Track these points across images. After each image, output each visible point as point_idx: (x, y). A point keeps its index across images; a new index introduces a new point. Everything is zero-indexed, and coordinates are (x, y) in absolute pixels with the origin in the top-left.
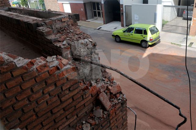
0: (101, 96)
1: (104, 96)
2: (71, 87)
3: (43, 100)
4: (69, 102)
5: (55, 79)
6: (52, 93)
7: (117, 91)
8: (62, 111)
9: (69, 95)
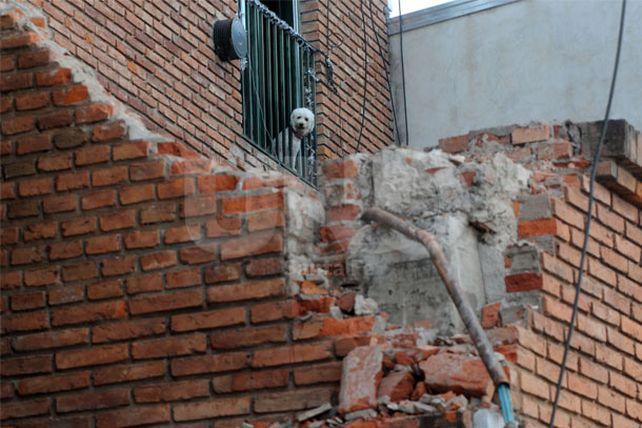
0: (357, 355)
1: (368, 358)
2: (252, 260)
3: (159, 262)
4: (232, 320)
5: (207, 208)
6: (187, 251)
7: (455, 379)
8: (199, 342)
9: (237, 290)
